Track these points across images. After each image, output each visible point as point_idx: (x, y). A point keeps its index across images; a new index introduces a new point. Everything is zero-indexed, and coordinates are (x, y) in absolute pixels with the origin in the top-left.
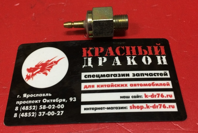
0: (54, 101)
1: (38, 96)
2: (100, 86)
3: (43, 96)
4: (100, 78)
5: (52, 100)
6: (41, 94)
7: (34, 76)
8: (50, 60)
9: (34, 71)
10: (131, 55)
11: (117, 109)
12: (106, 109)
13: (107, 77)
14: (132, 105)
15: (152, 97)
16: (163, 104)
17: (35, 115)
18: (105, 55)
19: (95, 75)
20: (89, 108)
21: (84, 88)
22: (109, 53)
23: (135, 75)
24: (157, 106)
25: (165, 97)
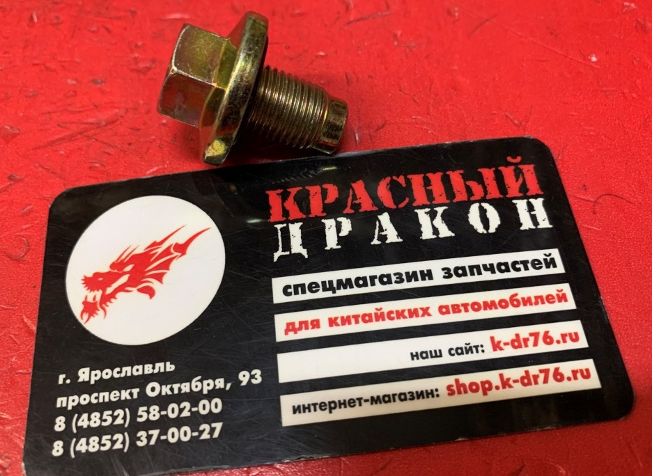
0: (185, 388)
1: (129, 374)
2: (339, 321)
3: (146, 372)
4: (334, 292)
5: (178, 385)
6: (140, 367)
7: (108, 303)
8: (159, 240)
9: (109, 286)
10: (429, 203)
11: (405, 399)
12: (369, 403)
13: (359, 286)
14: (453, 382)
15: (515, 347)
16: (551, 367)
17: (124, 443)
18: (345, 212)
19: (317, 285)
20: (309, 405)
21: (286, 334)
22: (357, 202)
23: (452, 272)
24: (536, 377)
25: (558, 342)
